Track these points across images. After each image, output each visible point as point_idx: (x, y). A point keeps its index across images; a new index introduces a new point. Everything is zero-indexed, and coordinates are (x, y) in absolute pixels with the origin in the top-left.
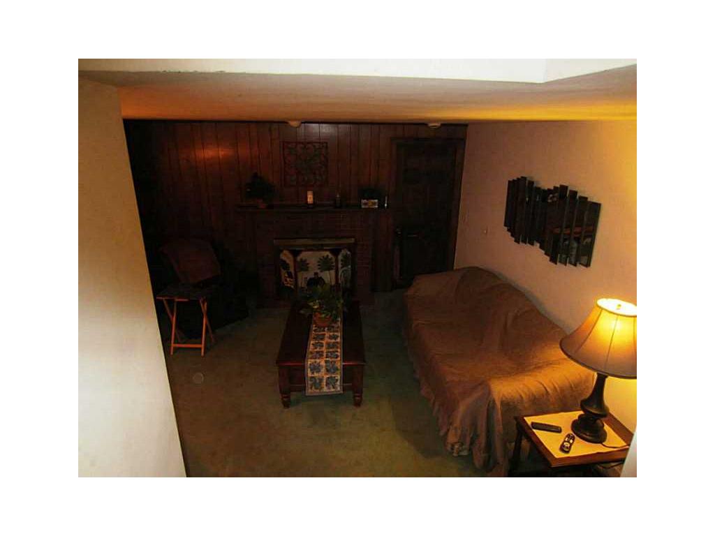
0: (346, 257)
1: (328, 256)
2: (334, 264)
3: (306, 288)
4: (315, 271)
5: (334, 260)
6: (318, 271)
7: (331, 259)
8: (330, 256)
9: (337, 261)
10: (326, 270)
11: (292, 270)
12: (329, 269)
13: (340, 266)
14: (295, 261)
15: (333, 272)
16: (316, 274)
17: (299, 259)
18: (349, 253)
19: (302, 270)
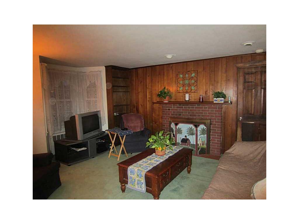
0: (203, 130)
1: (192, 127)
2: (195, 132)
3: (181, 143)
4: (186, 135)
5: (195, 130)
6: (187, 135)
7: (194, 129)
8: (193, 127)
9: (197, 130)
10: (191, 135)
11: (175, 133)
12: (192, 134)
13: (199, 134)
14: (176, 128)
15: (194, 136)
16: (186, 136)
17: (178, 127)
18: (205, 127)
19: (179, 133)
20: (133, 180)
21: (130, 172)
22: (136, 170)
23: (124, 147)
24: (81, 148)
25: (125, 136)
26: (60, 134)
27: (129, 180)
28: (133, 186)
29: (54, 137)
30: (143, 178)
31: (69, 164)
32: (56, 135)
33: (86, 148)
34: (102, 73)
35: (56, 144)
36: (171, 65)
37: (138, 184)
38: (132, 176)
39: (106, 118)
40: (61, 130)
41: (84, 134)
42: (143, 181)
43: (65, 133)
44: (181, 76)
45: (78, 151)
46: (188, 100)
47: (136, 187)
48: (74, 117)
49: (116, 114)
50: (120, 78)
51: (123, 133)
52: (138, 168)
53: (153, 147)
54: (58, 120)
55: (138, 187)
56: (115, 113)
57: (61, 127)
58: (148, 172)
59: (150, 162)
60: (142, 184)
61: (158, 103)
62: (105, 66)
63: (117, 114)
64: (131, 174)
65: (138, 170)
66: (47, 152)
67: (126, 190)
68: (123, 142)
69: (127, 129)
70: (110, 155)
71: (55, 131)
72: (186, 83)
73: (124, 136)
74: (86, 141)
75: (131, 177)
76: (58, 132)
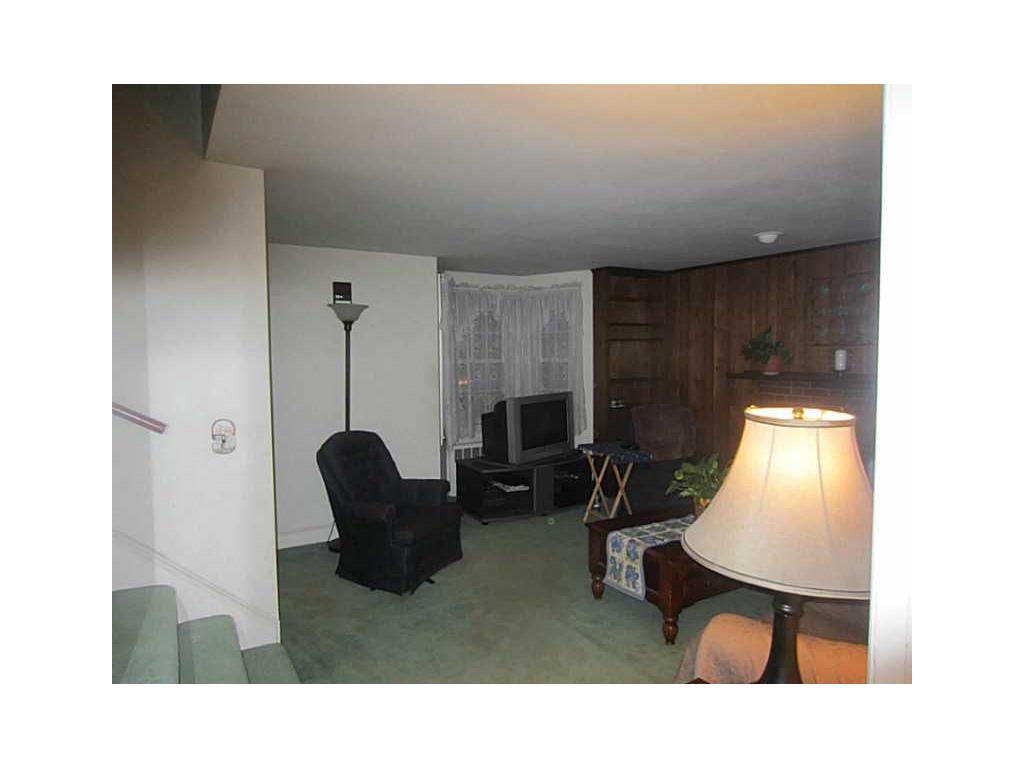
20: (618, 567)
21: (613, 545)
22: (626, 540)
23: (625, 498)
24: (516, 485)
25: (631, 466)
26: (471, 447)
27: (610, 565)
28: (616, 581)
29: (458, 452)
30: (639, 561)
31: (485, 521)
32: (463, 447)
33: (527, 488)
34: (583, 288)
35: (461, 467)
36: (793, 258)
37: (627, 577)
38: (616, 555)
39: (587, 413)
40: (473, 436)
41: (524, 449)
42: (638, 568)
43: (481, 445)
44: (825, 291)
45: (508, 491)
46: (844, 368)
47: (623, 584)
48: (504, 402)
49: (617, 404)
50: (633, 300)
51: (622, 457)
52: (630, 538)
53: (685, 493)
54: (470, 410)
55: (628, 586)
56: (614, 402)
57: (474, 430)
58: (653, 548)
59: (668, 530)
60: (637, 578)
61: (746, 375)
62: (593, 271)
63: (621, 406)
64: (613, 551)
65: (631, 541)
66: (439, 478)
67: (605, 592)
68: (622, 484)
69: (637, 448)
70: (587, 514)
71: (459, 437)
72: (840, 314)
73: (626, 465)
74: (529, 467)
75: (612, 557)
76: (467, 440)
